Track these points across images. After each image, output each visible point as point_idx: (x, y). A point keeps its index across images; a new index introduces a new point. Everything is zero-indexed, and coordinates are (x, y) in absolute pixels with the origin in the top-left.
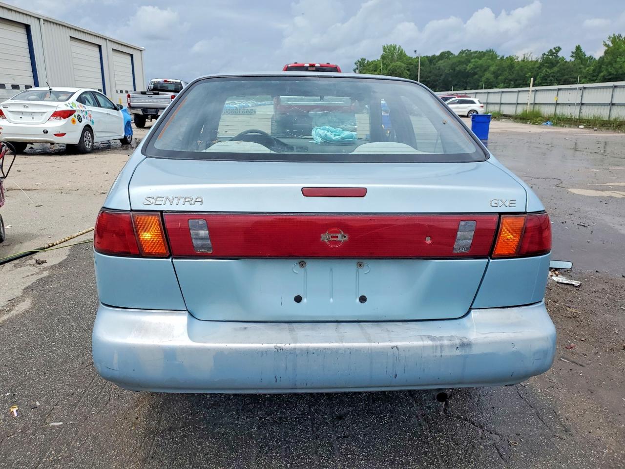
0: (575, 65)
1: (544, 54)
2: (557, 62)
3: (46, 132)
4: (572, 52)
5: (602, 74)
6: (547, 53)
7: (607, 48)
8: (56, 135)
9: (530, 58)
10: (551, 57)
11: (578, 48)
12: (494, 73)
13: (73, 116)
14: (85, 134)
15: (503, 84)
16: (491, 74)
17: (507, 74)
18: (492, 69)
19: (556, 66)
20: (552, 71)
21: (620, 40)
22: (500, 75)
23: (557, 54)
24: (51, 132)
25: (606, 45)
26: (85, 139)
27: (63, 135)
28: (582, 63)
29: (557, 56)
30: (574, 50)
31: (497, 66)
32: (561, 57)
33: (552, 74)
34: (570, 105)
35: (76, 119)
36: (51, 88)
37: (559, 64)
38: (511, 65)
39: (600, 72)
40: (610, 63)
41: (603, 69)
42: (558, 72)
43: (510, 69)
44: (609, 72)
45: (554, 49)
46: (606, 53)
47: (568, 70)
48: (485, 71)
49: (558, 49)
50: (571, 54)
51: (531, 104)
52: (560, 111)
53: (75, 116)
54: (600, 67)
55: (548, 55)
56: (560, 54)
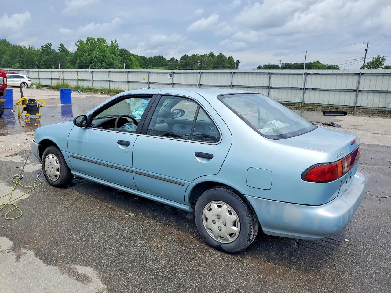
0: (62, 55)
1: (42, 46)
2: (52, 53)
4: (59, 47)
5: (78, 62)
6: (44, 46)
7: (78, 47)
9: (34, 48)
10: (47, 49)
11: (62, 45)
12: (10, 56)
15: (18, 64)
16: (8, 56)
17: (20, 57)
18: (9, 52)
19: (51, 54)
20: (49, 57)
21: (83, 43)
22: (15, 57)
23: (50, 47)
25: (77, 45)
28: (65, 54)
29: (51, 49)
30: (60, 47)
31: (11, 51)
32: (53, 49)
33: (50, 59)
34: (87, 80)
37: (53, 54)
38: (22, 51)
39: (76, 60)
40: (81, 56)
41: (78, 59)
42: (53, 58)
43: (21, 54)
44: (82, 61)
45: (48, 44)
46: (77, 49)
47: (59, 58)
48: (3, 53)
49: (50, 45)
50: (59, 48)
51: (61, 79)
52: (81, 84)
54: (76, 57)
55: (45, 47)
56: (52, 47)
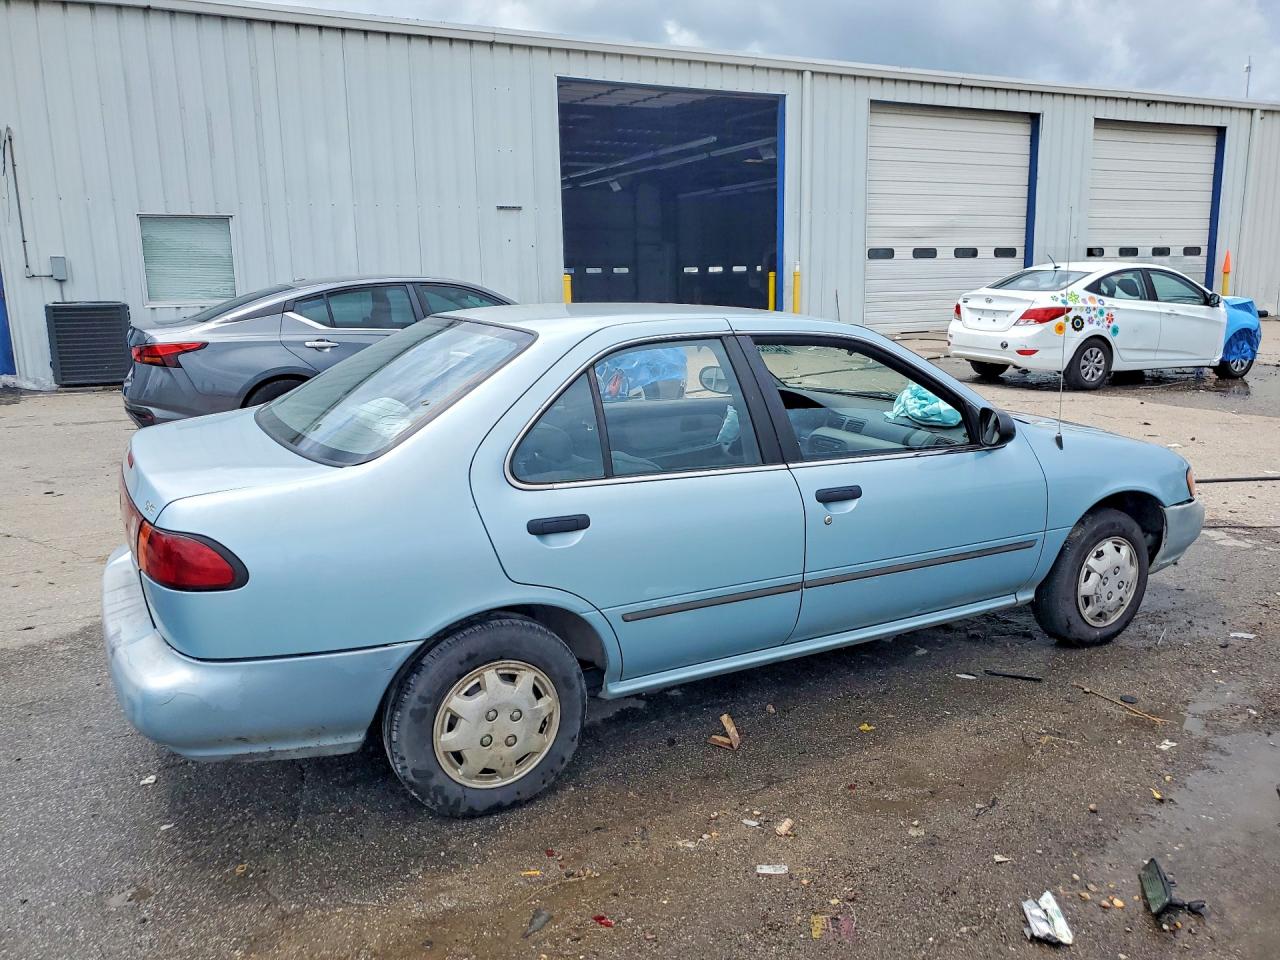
3: (1004, 346)
8: (1021, 352)
13: (1061, 319)
14: (1087, 353)
24: (1013, 347)
26: (1083, 362)
27: (1031, 352)
35: (1069, 325)
36: (1057, 265)
53: (1067, 319)
